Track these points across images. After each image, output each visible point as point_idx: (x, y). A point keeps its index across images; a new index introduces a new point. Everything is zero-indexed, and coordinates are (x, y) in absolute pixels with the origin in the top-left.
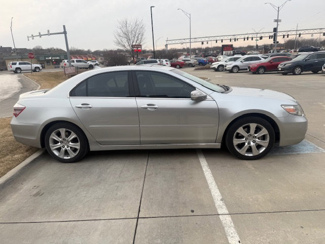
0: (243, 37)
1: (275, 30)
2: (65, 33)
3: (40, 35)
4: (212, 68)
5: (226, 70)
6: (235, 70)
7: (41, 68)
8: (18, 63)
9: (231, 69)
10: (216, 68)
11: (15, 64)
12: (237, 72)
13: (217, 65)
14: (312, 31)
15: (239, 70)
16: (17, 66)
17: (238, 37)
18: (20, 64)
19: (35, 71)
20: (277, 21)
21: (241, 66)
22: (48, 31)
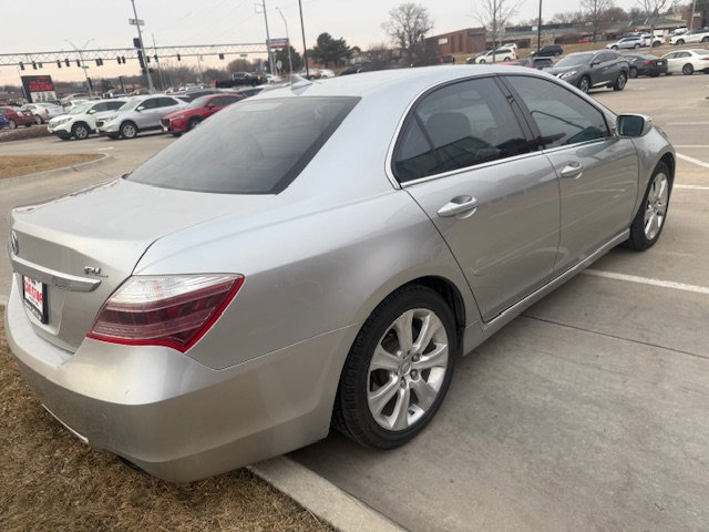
0: (53, 58)
1: (138, 43)
4: (55, 133)
5: (103, 133)
6: (129, 132)
9: (117, 129)
10: (69, 130)
12: (135, 137)
13: (70, 124)
14: (197, 50)
15: (138, 130)
17: (41, 59)
20: (135, 22)
21: (142, 121)
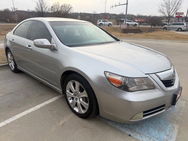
2: (127, 4)
3: (116, 6)
7: (112, 24)
8: (102, 20)
11: (100, 21)
16: (101, 22)
18: (103, 21)
19: (108, 25)
22: (120, 3)
